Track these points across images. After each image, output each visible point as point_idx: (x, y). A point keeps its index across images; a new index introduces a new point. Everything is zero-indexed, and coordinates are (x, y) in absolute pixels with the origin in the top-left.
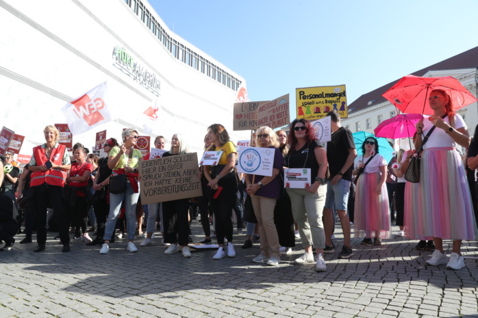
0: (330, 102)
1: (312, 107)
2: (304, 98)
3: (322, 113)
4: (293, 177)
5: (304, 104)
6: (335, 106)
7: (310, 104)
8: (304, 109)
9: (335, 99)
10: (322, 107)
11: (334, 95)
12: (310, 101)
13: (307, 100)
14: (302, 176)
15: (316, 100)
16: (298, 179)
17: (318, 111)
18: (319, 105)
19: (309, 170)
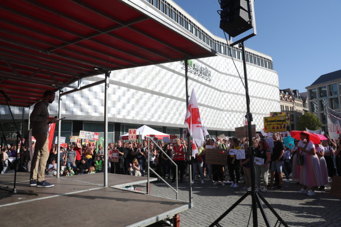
0: (279, 124)
1: (271, 126)
2: (267, 122)
3: (275, 129)
4: (257, 160)
5: (268, 125)
6: (281, 126)
7: (270, 125)
8: (268, 127)
9: (281, 123)
10: (275, 126)
11: (281, 121)
12: (270, 123)
13: (269, 123)
14: (261, 161)
15: (273, 123)
16: (259, 161)
17: (273, 128)
18: (274, 125)
19: (264, 159)
